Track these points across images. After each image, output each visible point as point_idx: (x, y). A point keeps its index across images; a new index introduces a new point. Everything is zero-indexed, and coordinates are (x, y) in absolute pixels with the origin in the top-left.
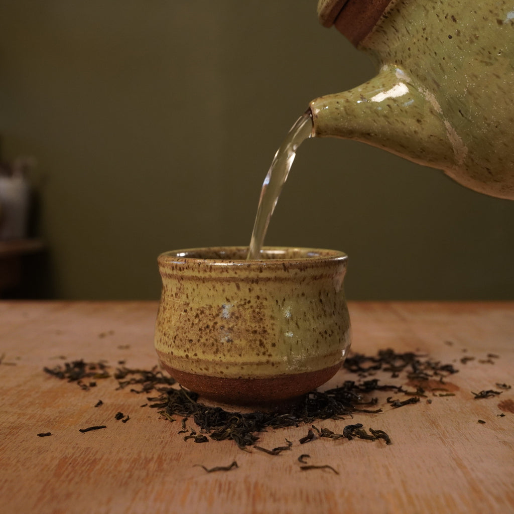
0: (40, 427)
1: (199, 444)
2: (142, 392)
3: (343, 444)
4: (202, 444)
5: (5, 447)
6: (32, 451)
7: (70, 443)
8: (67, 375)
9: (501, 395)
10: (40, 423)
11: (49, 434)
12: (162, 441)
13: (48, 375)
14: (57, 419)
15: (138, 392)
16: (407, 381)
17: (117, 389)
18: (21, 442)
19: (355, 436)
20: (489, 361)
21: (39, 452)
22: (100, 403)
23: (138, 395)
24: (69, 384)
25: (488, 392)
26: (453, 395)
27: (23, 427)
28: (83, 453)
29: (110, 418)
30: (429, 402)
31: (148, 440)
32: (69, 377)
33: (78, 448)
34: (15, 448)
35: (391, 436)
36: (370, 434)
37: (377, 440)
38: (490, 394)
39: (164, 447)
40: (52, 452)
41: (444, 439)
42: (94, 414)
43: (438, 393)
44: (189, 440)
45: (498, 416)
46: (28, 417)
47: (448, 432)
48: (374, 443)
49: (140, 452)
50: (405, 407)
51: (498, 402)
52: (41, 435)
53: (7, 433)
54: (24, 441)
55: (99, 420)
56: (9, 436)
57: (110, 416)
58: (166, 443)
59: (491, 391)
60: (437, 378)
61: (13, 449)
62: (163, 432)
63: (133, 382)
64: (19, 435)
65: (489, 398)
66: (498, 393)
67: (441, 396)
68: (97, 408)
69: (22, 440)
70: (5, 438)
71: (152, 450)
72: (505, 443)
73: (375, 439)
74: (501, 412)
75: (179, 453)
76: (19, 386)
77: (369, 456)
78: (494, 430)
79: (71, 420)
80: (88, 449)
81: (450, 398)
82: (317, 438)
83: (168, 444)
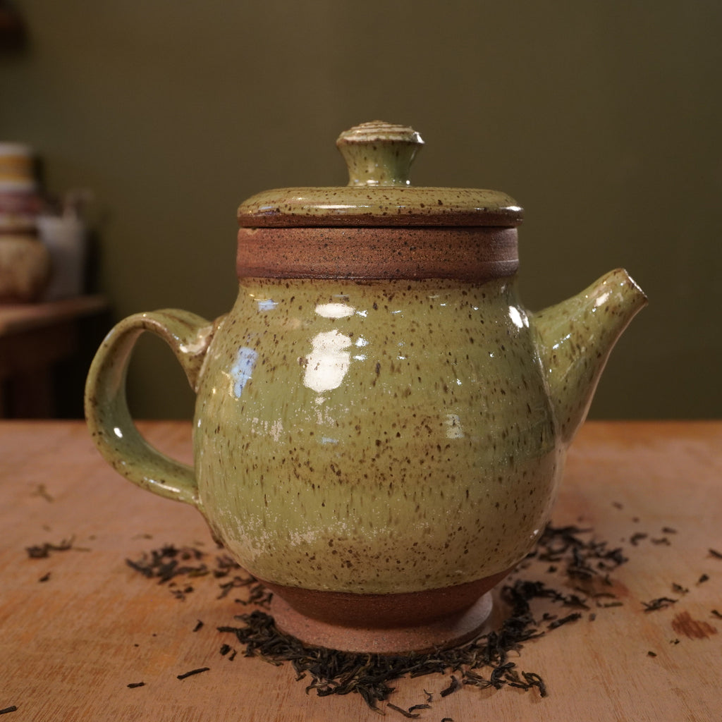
0: (129, 669)
1: (322, 698)
2: (250, 602)
3: (491, 695)
4: (326, 697)
5: (90, 707)
6: (123, 715)
7: (168, 699)
8: (156, 570)
9: (676, 605)
10: (128, 663)
11: (142, 684)
12: (278, 694)
13: (132, 570)
14: (149, 654)
15: (245, 603)
16: (566, 579)
17: (219, 598)
18: (109, 699)
19: (504, 682)
20: (664, 541)
21: (132, 717)
22: (200, 625)
23: (244, 607)
24: (159, 587)
25: (660, 600)
26: (620, 604)
27: (109, 671)
28: (185, 718)
29: (213, 653)
30: (592, 618)
31: (261, 692)
32: (159, 575)
33: (178, 708)
34: (102, 709)
35: (547, 682)
36: (522, 679)
37: (530, 689)
38: (664, 603)
39: (281, 706)
40: (148, 715)
41: (608, 685)
42: (193, 645)
43: (603, 601)
44: (311, 691)
45: (671, 642)
46: (112, 651)
47: (613, 673)
48: (527, 694)
49: (253, 714)
50: (563, 627)
51: (672, 617)
52: (131, 686)
53: (91, 682)
54: (111, 696)
55: (200, 657)
56: (93, 688)
57: (213, 650)
58: (284, 698)
59: (665, 599)
60: (603, 573)
61: (100, 712)
62: (278, 677)
63: (238, 583)
64: (105, 685)
65: (662, 609)
66: (673, 602)
67: (607, 606)
68: (196, 633)
69: (109, 696)
70: (89, 692)
71: (267, 710)
72: (678, 692)
73: (528, 686)
74: (675, 636)
75: (299, 716)
76: (97, 592)
77: (520, 718)
78: (666, 668)
79: (166, 655)
80: (190, 709)
81: (617, 609)
82: (461, 687)
83: (285, 700)
